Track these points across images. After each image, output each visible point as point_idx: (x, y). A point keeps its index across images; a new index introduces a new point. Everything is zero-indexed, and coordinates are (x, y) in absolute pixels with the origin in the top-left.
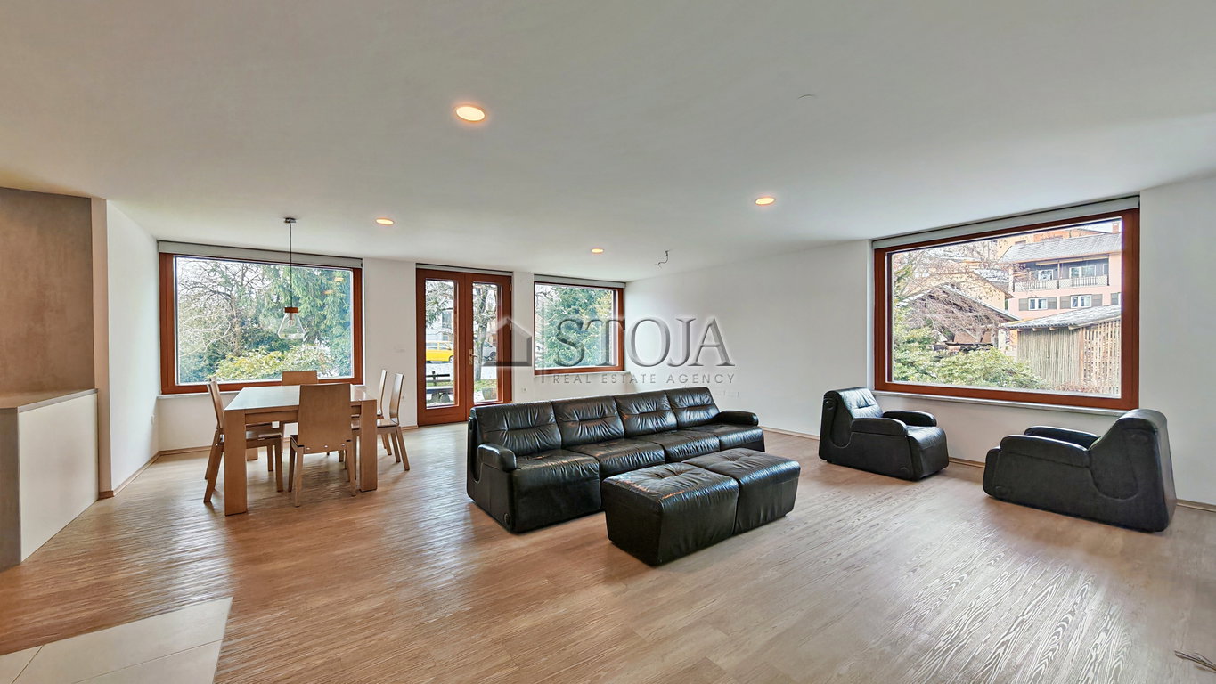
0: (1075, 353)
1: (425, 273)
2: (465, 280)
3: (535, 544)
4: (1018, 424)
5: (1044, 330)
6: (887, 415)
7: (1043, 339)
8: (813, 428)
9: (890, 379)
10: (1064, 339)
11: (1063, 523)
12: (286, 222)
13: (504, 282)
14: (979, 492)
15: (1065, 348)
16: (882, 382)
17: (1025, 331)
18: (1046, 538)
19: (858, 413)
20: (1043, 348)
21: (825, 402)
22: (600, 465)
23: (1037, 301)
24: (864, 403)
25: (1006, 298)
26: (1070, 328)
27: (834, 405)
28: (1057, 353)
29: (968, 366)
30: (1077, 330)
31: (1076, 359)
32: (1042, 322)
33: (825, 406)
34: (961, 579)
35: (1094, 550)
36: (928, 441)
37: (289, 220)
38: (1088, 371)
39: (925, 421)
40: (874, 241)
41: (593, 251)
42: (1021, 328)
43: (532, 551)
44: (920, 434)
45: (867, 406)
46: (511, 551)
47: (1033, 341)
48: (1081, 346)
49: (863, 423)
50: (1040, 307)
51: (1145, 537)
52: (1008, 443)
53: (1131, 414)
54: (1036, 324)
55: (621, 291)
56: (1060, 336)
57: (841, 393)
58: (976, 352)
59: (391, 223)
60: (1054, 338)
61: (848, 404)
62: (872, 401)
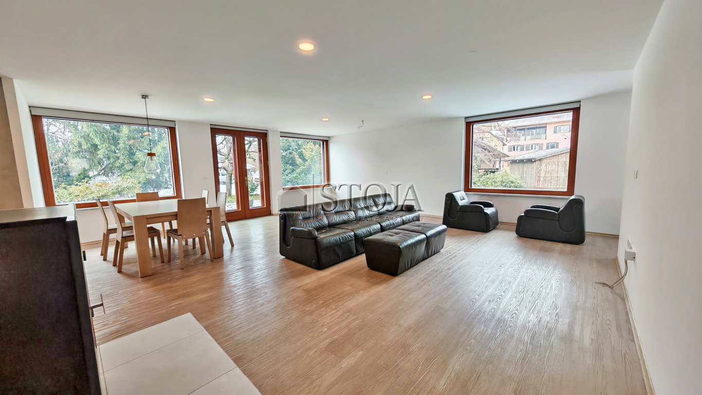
0: (534, 173)
1: (216, 130)
2: (238, 135)
3: (333, 273)
4: (527, 204)
5: (522, 161)
6: (472, 203)
7: (521, 165)
8: (440, 213)
9: (471, 187)
10: (529, 166)
11: (548, 244)
12: (143, 98)
13: (262, 136)
14: (515, 235)
15: (530, 170)
16: (467, 189)
17: (514, 162)
18: (543, 250)
19: (461, 203)
20: (521, 170)
21: (446, 198)
22: (355, 233)
23: (516, 147)
24: (463, 198)
25: (503, 145)
26: (533, 160)
27: (450, 198)
28: (526, 173)
29: (495, 179)
30: (535, 161)
31: (534, 174)
32: (521, 158)
33: (446, 201)
34: (519, 267)
35: (561, 252)
36: (493, 214)
37: (144, 97)
38: (539, 181)
39: (489, 205)
40: (466, 118)
41: (323, 120)
42: (512, 160)
43: (333, 276)
44: (489, 211)
45: (464, 199)
46: (323, 277)
47: (516, 166)
48: (537, 169)
49: (464, 207)
50: (517, 150)
51: (577, 246)
52: (527, 212)
53: (573, 197)
54: (519, 158)
55: (327, 141)
56: (528, 164)
57: (454, 194)
58: (498, 173)
59: (213, 100)
60: (526, 165)
61: (457, 199)
62: (465, 197)
